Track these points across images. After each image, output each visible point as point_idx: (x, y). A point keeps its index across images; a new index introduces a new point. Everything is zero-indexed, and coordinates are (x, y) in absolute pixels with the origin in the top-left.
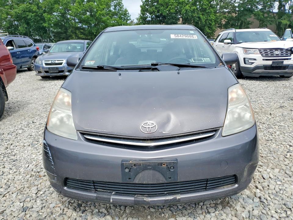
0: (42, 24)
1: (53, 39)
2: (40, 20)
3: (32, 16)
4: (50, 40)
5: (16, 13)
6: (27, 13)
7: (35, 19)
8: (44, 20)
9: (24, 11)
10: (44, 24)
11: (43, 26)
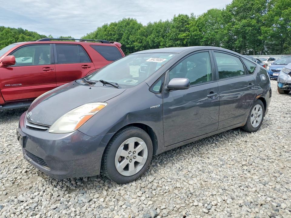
0: (257, 37)
1: (266, 52)
2: (256, 33)
3: (249, 31)
4: (262, 52)
5: (236, 28)
6: (246, 27)
7: (252, 33)
8: (260, 33)
9: (244, 26)
10: (259, 36)
11: (258, 39)
